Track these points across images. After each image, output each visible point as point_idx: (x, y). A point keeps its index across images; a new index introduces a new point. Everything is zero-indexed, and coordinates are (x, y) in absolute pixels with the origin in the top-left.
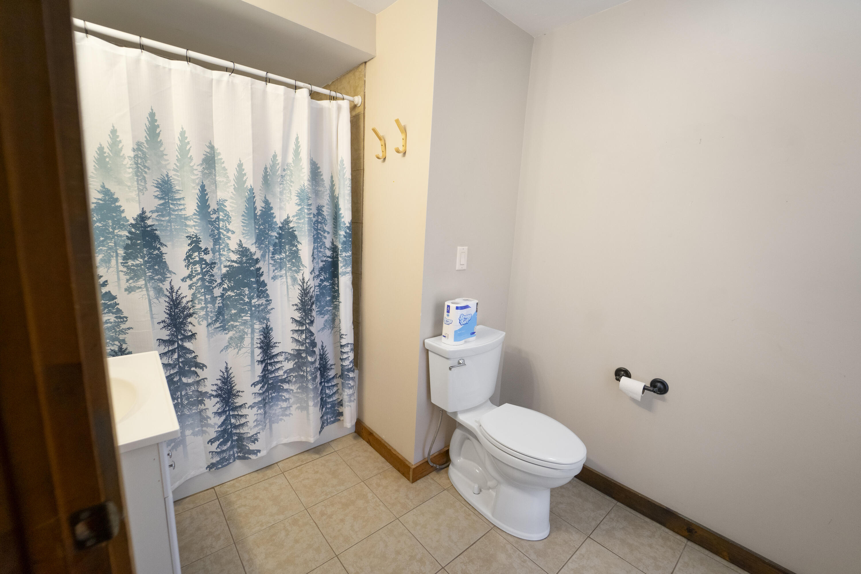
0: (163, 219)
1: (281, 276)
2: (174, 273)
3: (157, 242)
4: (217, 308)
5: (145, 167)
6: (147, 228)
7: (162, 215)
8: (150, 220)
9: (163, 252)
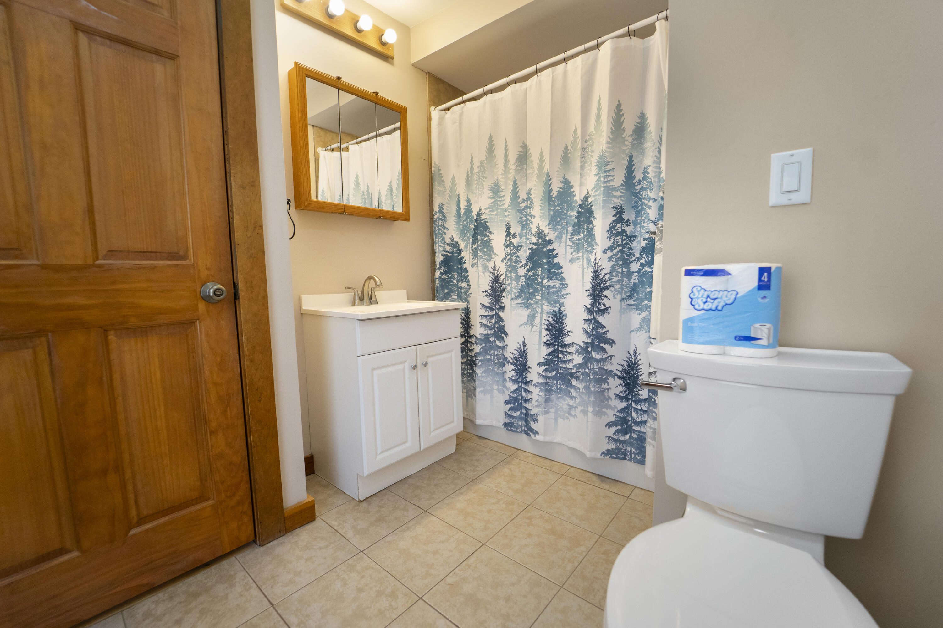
0: (493, 213)
1: (578, 259)
2: (497, 255)
3: (487, 231)
4: (520, 285)
5: (484, 177)
6: (482, 221)
7: (492, 211)
8: (484, 215)
9: (491, 239)
